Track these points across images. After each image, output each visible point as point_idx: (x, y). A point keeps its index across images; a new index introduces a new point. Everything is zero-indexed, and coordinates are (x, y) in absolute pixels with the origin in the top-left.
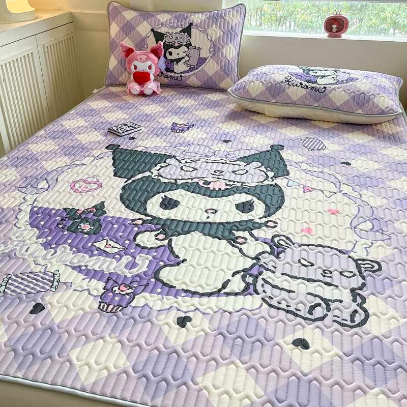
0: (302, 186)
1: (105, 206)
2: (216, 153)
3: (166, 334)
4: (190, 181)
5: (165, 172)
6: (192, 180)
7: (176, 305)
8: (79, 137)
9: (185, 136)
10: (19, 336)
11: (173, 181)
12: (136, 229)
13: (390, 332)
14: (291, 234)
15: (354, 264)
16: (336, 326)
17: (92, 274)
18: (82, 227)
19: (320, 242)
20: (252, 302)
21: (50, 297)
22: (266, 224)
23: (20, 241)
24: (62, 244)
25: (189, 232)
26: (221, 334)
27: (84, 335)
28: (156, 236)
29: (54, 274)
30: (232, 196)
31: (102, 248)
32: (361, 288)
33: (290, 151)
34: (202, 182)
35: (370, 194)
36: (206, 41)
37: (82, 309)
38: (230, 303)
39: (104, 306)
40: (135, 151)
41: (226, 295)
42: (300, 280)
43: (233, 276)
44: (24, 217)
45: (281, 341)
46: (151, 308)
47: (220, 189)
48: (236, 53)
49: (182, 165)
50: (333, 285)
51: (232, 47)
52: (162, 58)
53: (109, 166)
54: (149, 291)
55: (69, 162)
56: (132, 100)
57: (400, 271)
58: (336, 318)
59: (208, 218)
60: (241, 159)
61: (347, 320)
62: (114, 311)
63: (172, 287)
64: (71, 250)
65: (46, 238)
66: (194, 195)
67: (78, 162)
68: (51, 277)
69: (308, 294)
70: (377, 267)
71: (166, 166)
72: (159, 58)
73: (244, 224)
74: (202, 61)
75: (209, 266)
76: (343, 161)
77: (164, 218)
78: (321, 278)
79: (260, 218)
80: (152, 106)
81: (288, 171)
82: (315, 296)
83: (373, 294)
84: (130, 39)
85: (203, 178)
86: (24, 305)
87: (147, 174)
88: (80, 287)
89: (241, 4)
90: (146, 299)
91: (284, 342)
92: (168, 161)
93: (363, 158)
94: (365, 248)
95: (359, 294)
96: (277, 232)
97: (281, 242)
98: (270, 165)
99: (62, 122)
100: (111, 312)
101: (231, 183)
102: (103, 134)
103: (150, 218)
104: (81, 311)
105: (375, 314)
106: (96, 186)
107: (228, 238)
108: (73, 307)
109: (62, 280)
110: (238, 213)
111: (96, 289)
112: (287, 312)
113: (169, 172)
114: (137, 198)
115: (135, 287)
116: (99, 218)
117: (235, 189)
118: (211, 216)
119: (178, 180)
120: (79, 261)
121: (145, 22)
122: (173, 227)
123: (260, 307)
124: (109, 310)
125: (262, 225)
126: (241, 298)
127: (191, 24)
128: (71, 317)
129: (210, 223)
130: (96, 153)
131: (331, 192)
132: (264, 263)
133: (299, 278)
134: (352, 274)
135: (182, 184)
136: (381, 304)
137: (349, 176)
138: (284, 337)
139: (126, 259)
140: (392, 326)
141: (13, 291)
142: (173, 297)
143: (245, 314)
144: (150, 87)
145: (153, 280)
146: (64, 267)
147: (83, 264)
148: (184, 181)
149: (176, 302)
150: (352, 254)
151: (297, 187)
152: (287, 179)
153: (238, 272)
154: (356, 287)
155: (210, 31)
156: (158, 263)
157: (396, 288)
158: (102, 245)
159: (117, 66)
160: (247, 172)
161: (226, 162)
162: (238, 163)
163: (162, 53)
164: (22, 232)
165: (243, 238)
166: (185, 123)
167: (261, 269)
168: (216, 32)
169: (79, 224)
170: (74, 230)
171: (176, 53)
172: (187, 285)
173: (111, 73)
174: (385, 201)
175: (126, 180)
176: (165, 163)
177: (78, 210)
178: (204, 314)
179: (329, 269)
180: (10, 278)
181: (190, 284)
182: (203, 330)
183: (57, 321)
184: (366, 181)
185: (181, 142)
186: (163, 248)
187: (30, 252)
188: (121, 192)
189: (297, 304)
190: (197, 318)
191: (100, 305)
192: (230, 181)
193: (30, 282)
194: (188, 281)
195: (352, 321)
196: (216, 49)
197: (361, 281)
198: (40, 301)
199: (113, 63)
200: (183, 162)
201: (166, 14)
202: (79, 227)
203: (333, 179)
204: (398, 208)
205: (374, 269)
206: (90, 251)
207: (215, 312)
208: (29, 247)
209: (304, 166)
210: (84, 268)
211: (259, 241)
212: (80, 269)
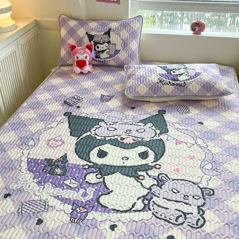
0: (175, 140)
1: (67, 156)
2: (127, 117)
3: (105, 234)
4: (113, 138)
5: (98, 131)
6: (114, 137)
7: (109, 218)
8: (48, 107)
9: (109, 105)
10: (32, 237)
11: (103, 138)
12: (85, 171)
13: (215, 230)
14: (168, 172)
15: (200, 191)
16: (189, 228)
17: (65, 201)
18: (56, 171)
19: (183, 178)
20: (147, 215)
21: (45, 215)
22: (155, 167)
23: (24, 181)
24: (47, 182)
25: (113, 173)
26: (132, 234)
27: (65, 236)
28: (96, 175)
29: (45, 201)
30: (136, 148)
31: (68, 184)
32: (202, 206)
33: (169, 115)
34: (120, 138)
35: (213, 145)
36: (119, 40)
37: (62, 221)
38: (136, 216)
39: (73, 219)
40: (81, 116)
41: (134, 212)
42: (172, 202)
43: (138, 200)
44: (24, 165)
45: (161, 237)
46: (97, 220)
47: (130, 143)
48: (138, 46)
49: (108, 126)
50: (189, 204)
51: (135, 42)
52: (93, 51)
53: (66, 128)
54: (95, 210)
55: (43, 125)
56: (76, 77)
57: (224, 195)
58: (189, 224)
59: (124, 163)
60: (141, 121)
61: (194, 225)
62: (78, 222)
63: (106, 207)
64: (52, 186)
65: (38, 178)
66: (116, 147)
67: (49, 126)
68: (44, 203)
69: (176, 210)
70: (212, 192)
71: (99, 127)
72: (91, 51)
73: (143, 166)
74: (117, 52)
75: (125, 194)
76: (199, 121)
77: (100, 164)
78: (183, 200)
79: (152, 163)
80: (88, 82)
81: (168, 129)
82: (179, 211)
83: (209, 209)
84: (73, 38)
85: (120, 135)
86: (33, 220)
87: (89, 133)
88: (60, 208)
89: (140, 16)
90: (93, 215)
91: (163, 237)
92: (100, 123)
93: (211, 119)
94: (207, 181)
95: (202, 210)
96: (161, 171)
97: (163, 178)
98: (158, 125)
99: (36, 96)
100: (76, 223)
101: (136, 139)
102: (61, 104)
103: (92, 164)
104: (62, 222)
105: (208, 221)
106: (61, 143)
107: (135, 176)
108: (57, 220)
109: (50, 205)
110: (140, 160)
111: (68, 210)
112: (165, 220)
113: (101, 132)
114: (84, 150)
115: (87, 208)
116: (65, 164)
117: (138, 143)
118: (125, 161)
119: (106, 137)
120: (57, 193)
121: (82, 28)
122: (105, 170)
123: (152, 218)
124: (75, 222)
125: (153, 167)
126: (141, 213)
127: (110, 29)
128: (57, 226)
129: (125, 166)
130: (59, 119)
131: (191, 144)
132: (154, 191)
133: (172, 201)
134: (199, 197)
135: (109, 140)
136: (213, 214)
137: (202, 132)
138: (163, 235)
139: (82, 191)
140: (217, 227)
141: (26, 212)
142: (107, 214)
143: (144, 222)
144: (86, 69)
145: (96, 203)
146: (49, 196)
147: (59, 195)
148: (110, 138)
149: (109, 216)
150: (200, 185)
151: (173, 140)
152: (167, 135)
153: (140, 198)
154: (200, 205)
155: (121, 34)
156: (98, 193)
157: (221, 205)
158: (68, 182)
159: (65, 54)
160: (145, 130)
161: (133, 124)
162: (140, 124)
163: (93, 48)
164: (25, 175)
165: (143, 176)
166: (108, 94)
167: (152, 195)
168: (125, 34)
169: (55, 168)
170: (52, 173)
171: (101, 47)
172: (114, 206)
173: (62, 58)
174: (220, 149)
175: (77, 138)
176: (98, 125)
177: (53, 160)
178: (123, 223)
179: (187, 195)
180: (23, 204)
181: (116, 205)
182: (123, 232)
183: (50, 229)
184: (211, 136)
185: (107, 109)
186: (101, 183)
187: (31, 187)
188: (75, 146)
189: (170, 216)
190: (120, 225)
191: (71, 219)
192: (135, 137)
193: (33, 206)
194: (114, 204)
195: (197, 225)
196: (125, 44)
197: (203, 201)
198: (40, 218)
199: (63, 52)
200: (108, 124)
201: (95, 22)
202: (55, 171)
203: (193, 135)
204: (227, 154)
205: (211, 194)
206: (62, 186)
207: (129, 222)
208: (30, 185)
209: (177, 126)
210: (60, 197)
211: (151, 178)
212: (58, 197)
